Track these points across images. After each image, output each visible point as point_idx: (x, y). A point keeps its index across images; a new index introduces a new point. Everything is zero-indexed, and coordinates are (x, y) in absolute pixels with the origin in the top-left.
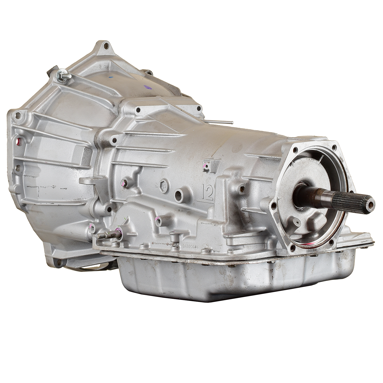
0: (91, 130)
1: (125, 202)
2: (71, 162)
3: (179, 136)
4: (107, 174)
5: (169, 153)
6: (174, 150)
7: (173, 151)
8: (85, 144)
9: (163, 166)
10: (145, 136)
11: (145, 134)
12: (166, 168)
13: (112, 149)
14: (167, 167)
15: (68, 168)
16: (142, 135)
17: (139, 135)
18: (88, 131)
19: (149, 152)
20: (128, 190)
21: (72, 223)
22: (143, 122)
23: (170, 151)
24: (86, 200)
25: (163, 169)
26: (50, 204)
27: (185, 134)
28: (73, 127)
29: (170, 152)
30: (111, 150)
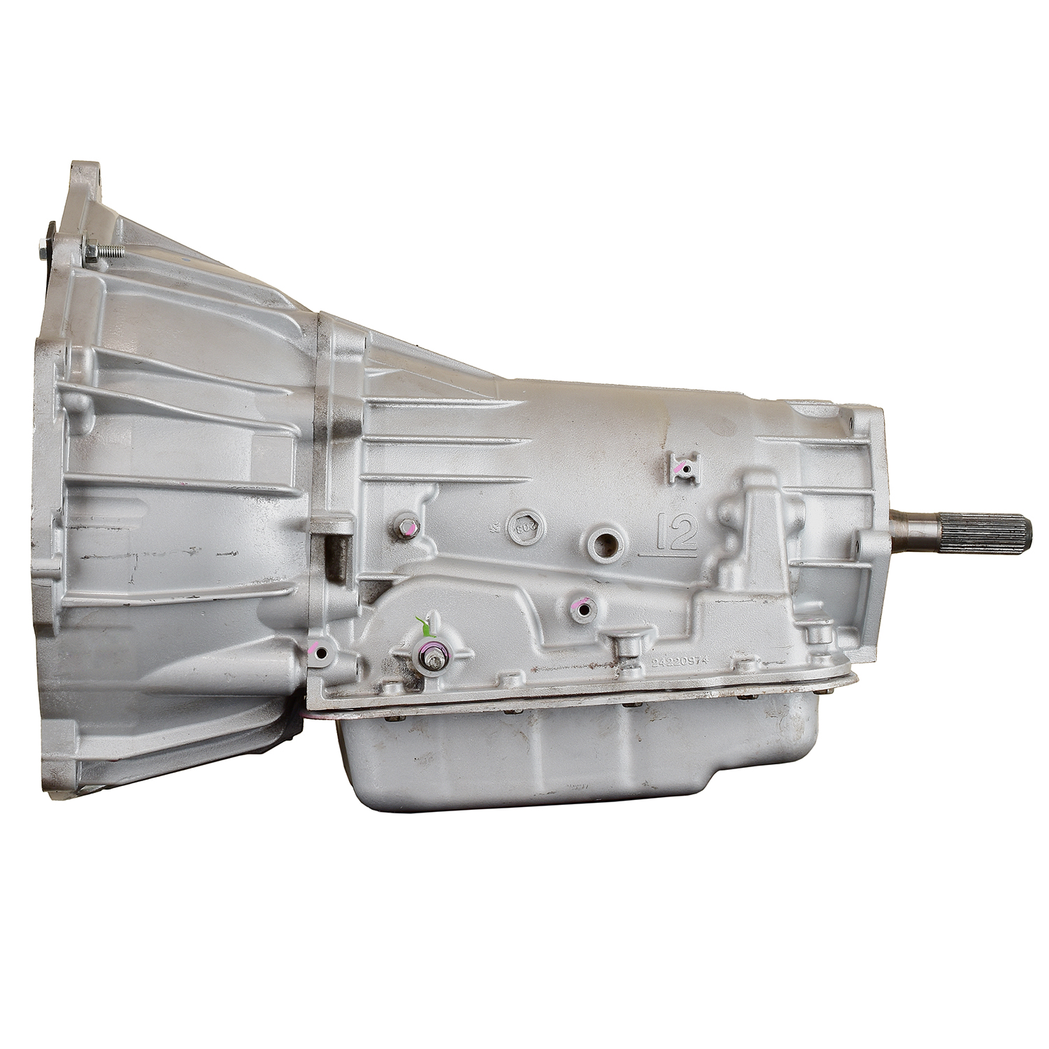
0: (290, 392)
1: (400, 579)
2: (248, 480)
3: (505, 406)
4: (352, 507)
5: (512, 446)
6: (527, 439)
7: (525, 441)
8: (288, 430)
9: (514, 479)
10: (415, 406)
11: (415, 403)
12: (523, 484)
13: (353, 443)
14: (526, 479)
15: (241, 498)
16: (407, 406)
17: (397, 406)
18: (283, 395)
19: (453, 446)
20: (405, 546)
21: (232, 648)
22: (379, 372)
23: (518, 440)
24: (285, 580)
25: (513, 485)
26: (185, 599)
27: (521, 400)
28: (226, 387)
29: (515, 443)
30: (351, 445)
